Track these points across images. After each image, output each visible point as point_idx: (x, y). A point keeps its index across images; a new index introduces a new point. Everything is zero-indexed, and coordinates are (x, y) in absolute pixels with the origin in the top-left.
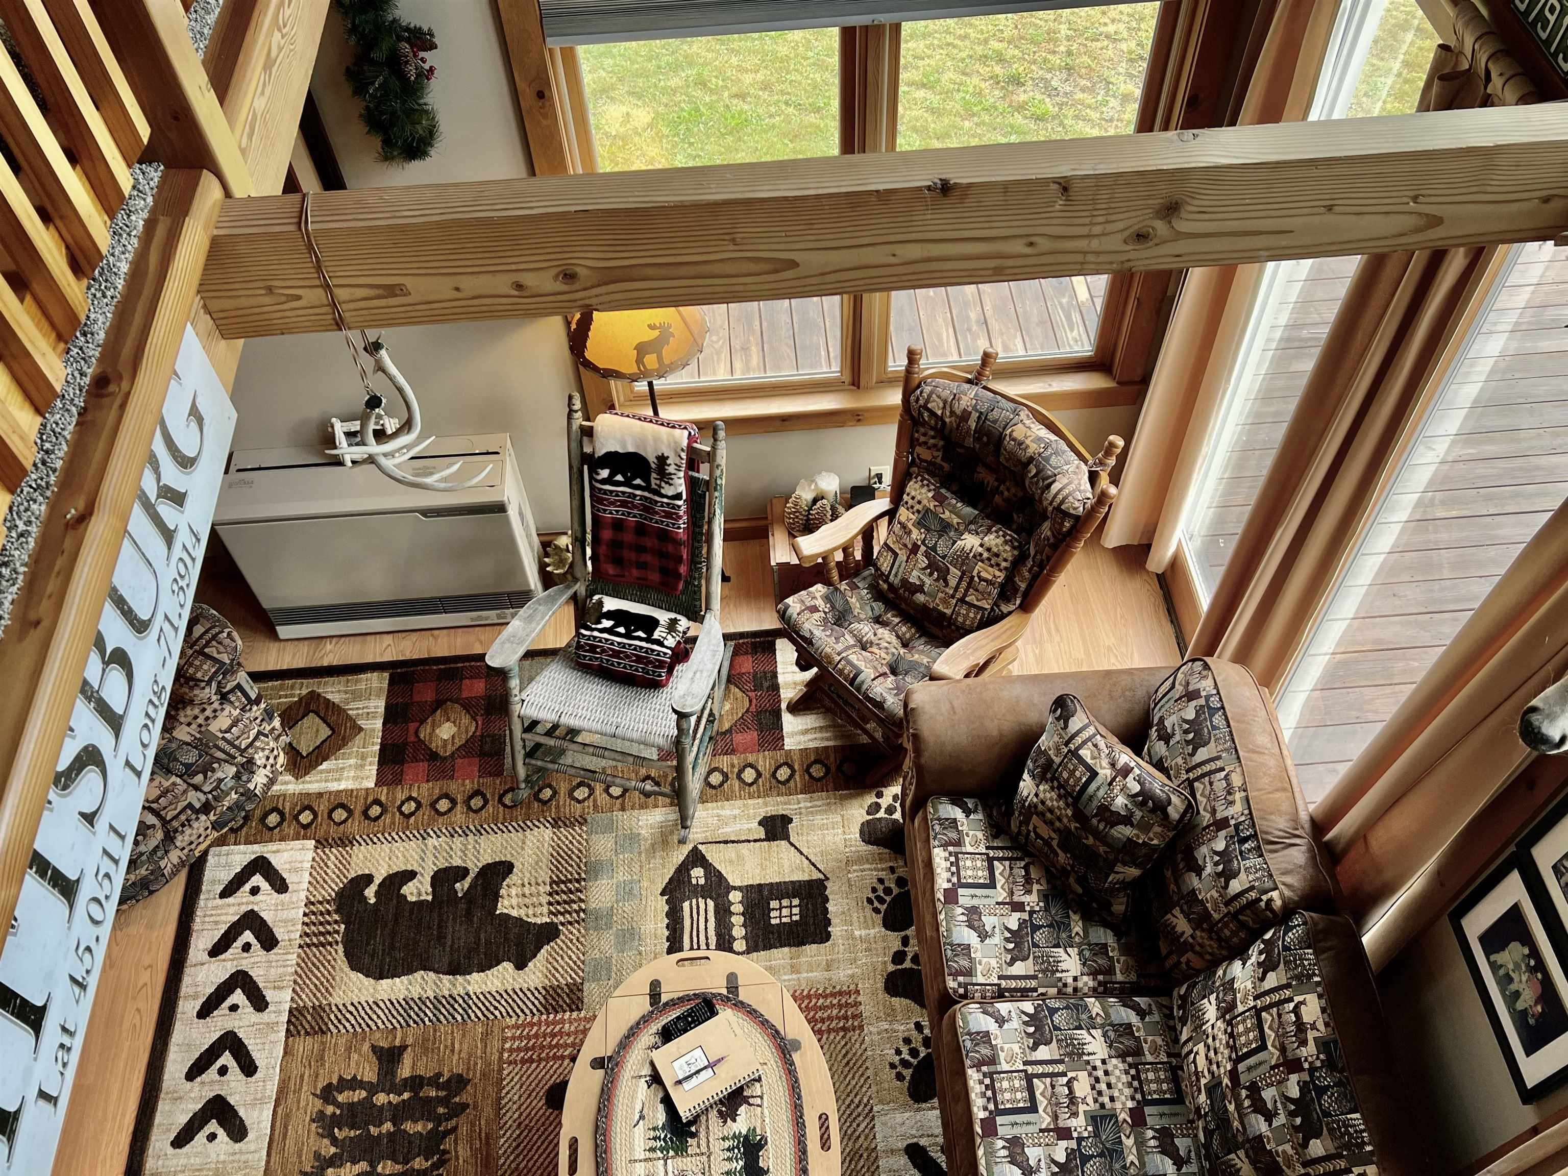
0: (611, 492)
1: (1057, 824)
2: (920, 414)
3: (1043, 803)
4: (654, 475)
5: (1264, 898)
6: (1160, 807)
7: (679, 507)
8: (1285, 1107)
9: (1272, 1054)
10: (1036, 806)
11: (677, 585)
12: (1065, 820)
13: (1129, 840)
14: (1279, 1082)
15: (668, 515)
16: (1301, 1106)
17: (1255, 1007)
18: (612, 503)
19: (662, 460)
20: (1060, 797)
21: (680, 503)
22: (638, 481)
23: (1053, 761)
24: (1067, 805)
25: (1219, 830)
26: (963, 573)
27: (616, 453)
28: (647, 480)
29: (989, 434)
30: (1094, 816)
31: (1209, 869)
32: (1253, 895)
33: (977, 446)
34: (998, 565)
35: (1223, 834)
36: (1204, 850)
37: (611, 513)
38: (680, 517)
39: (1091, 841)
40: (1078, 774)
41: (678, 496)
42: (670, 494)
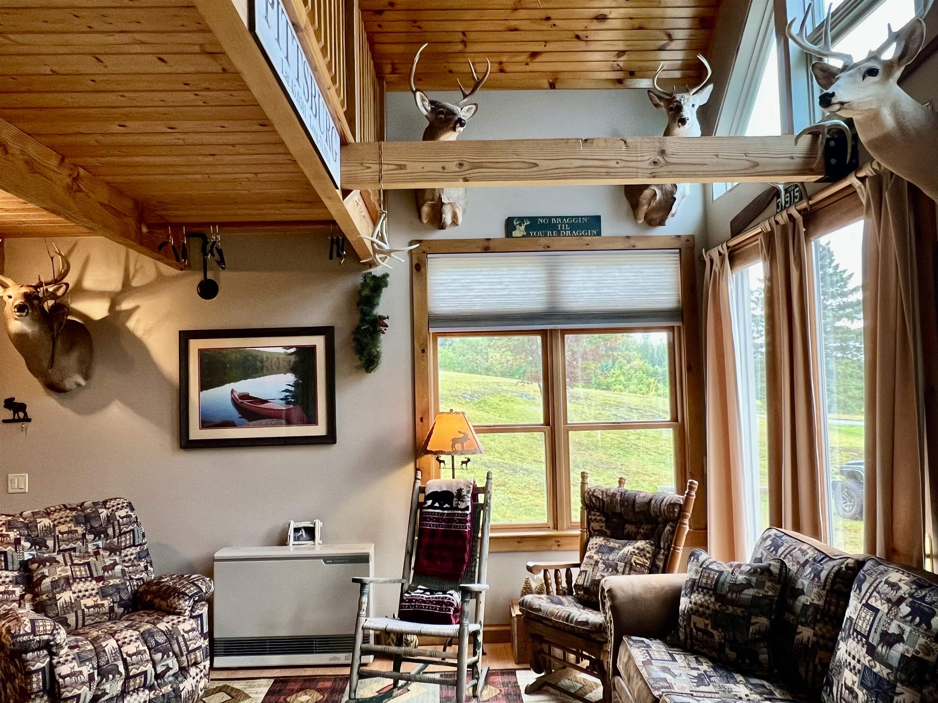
0: (432, 512)
1: (708, 612)
2: (591, 500)
4: (455, 499)
5: (843, 566)
6: (766, 570)
7: (467, 515)
8: (905, 622)
9: (884, 608)
10: (692, 609)
11: (463, 568)
12: (711, 606)
13: (754, 597)
14: (895, 615)
15: (461, 521)
16: (915, 613)
17: (863, 605)
18: (431, 520)
19: (460, 491)
20: (704, 595)
21: (468, 512)
22: (446, 506)
23: (695, 580)
24: (711, 596)
25: (804, 567)
26: (626, 563)
27: (437, 492)
28: (451, 503)
29: (627, 500)
30: (727, 593)
32: (836, 568)
33: (623, 509)
34: (645, 556)
35: (807, 566)
36: (800, 580)
37: (430, 526)
38: (467, 521)
39: (731, 609)
40: (711, 576)
41: (467, 508)
42: (463, 507)
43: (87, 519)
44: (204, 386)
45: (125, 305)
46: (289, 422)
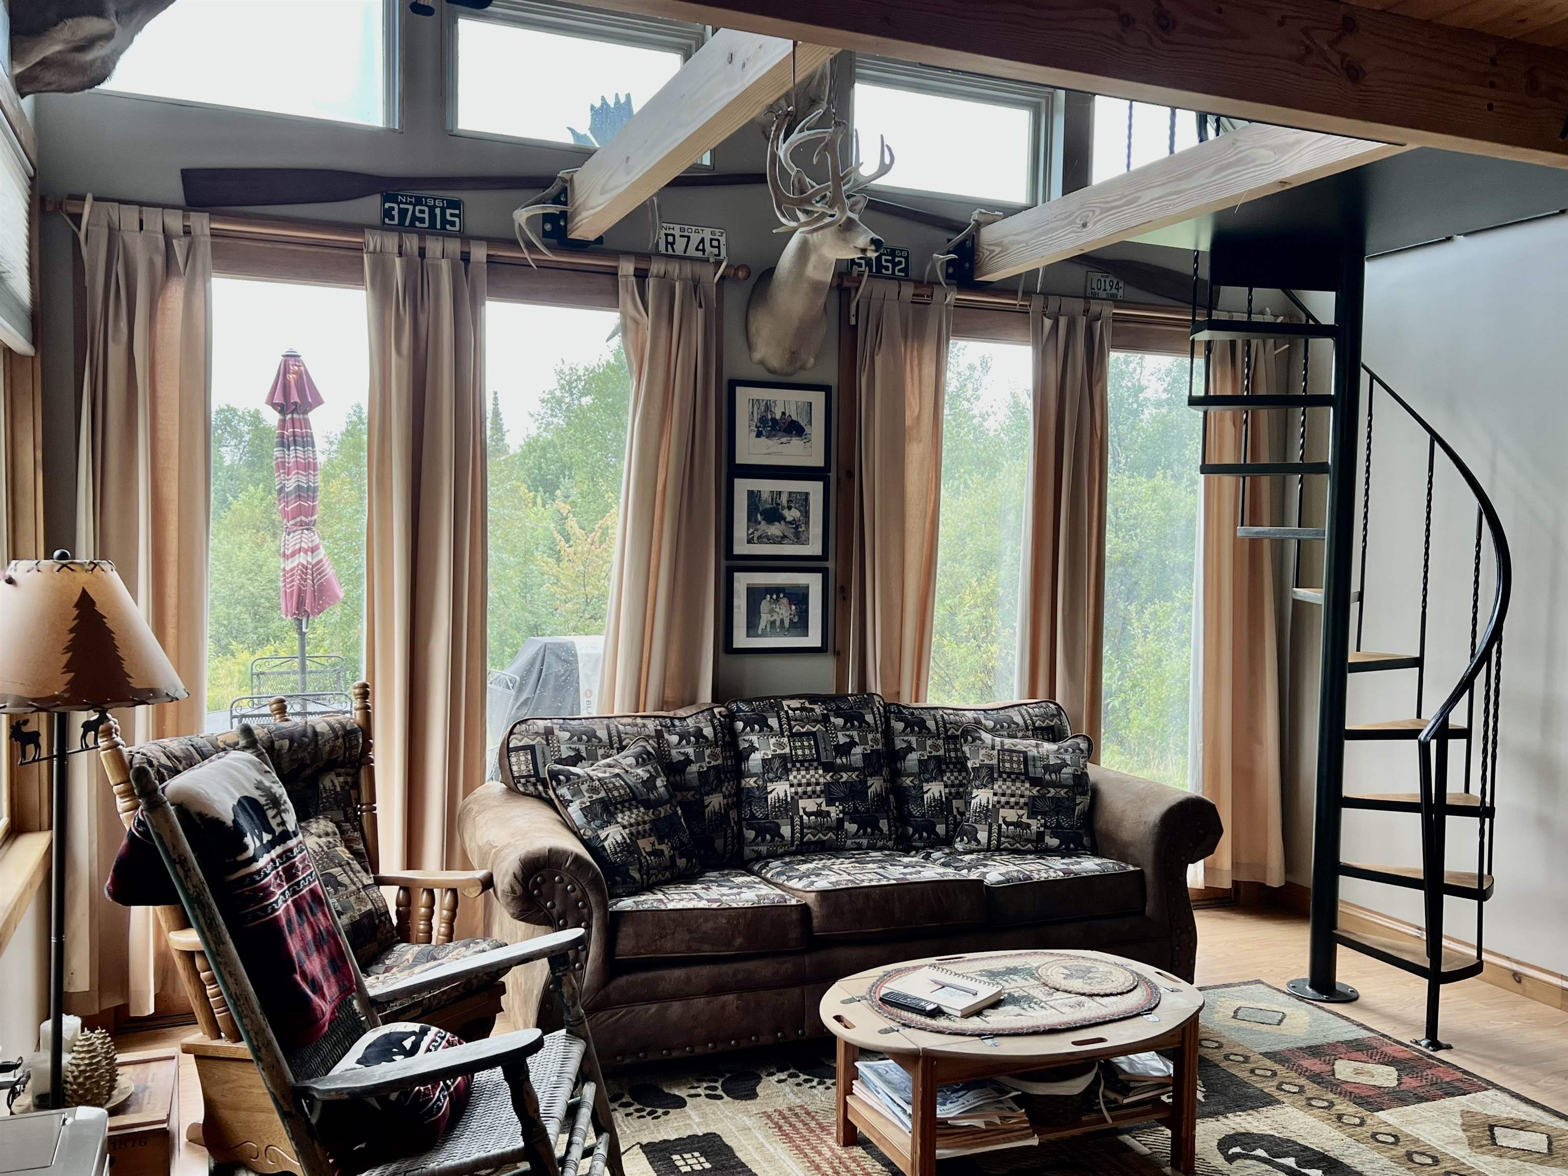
1: (647, 827)
3: (631, 825)
4: (270, 813)
9: (818, 728)
12: (646, 818)
13: (665, 786)
16: (848, 719)
17: (788, 737)
19: (262, 787)
22: (266, 837)
23: (602, 798)
24: (637, 807)
25: (663, 736)
30: (648, 794)
31: (690, 751)
32: (716, 720)
35: (666, 736)
36: (674, 752)
39: (662, 811)
40: (618, 784)
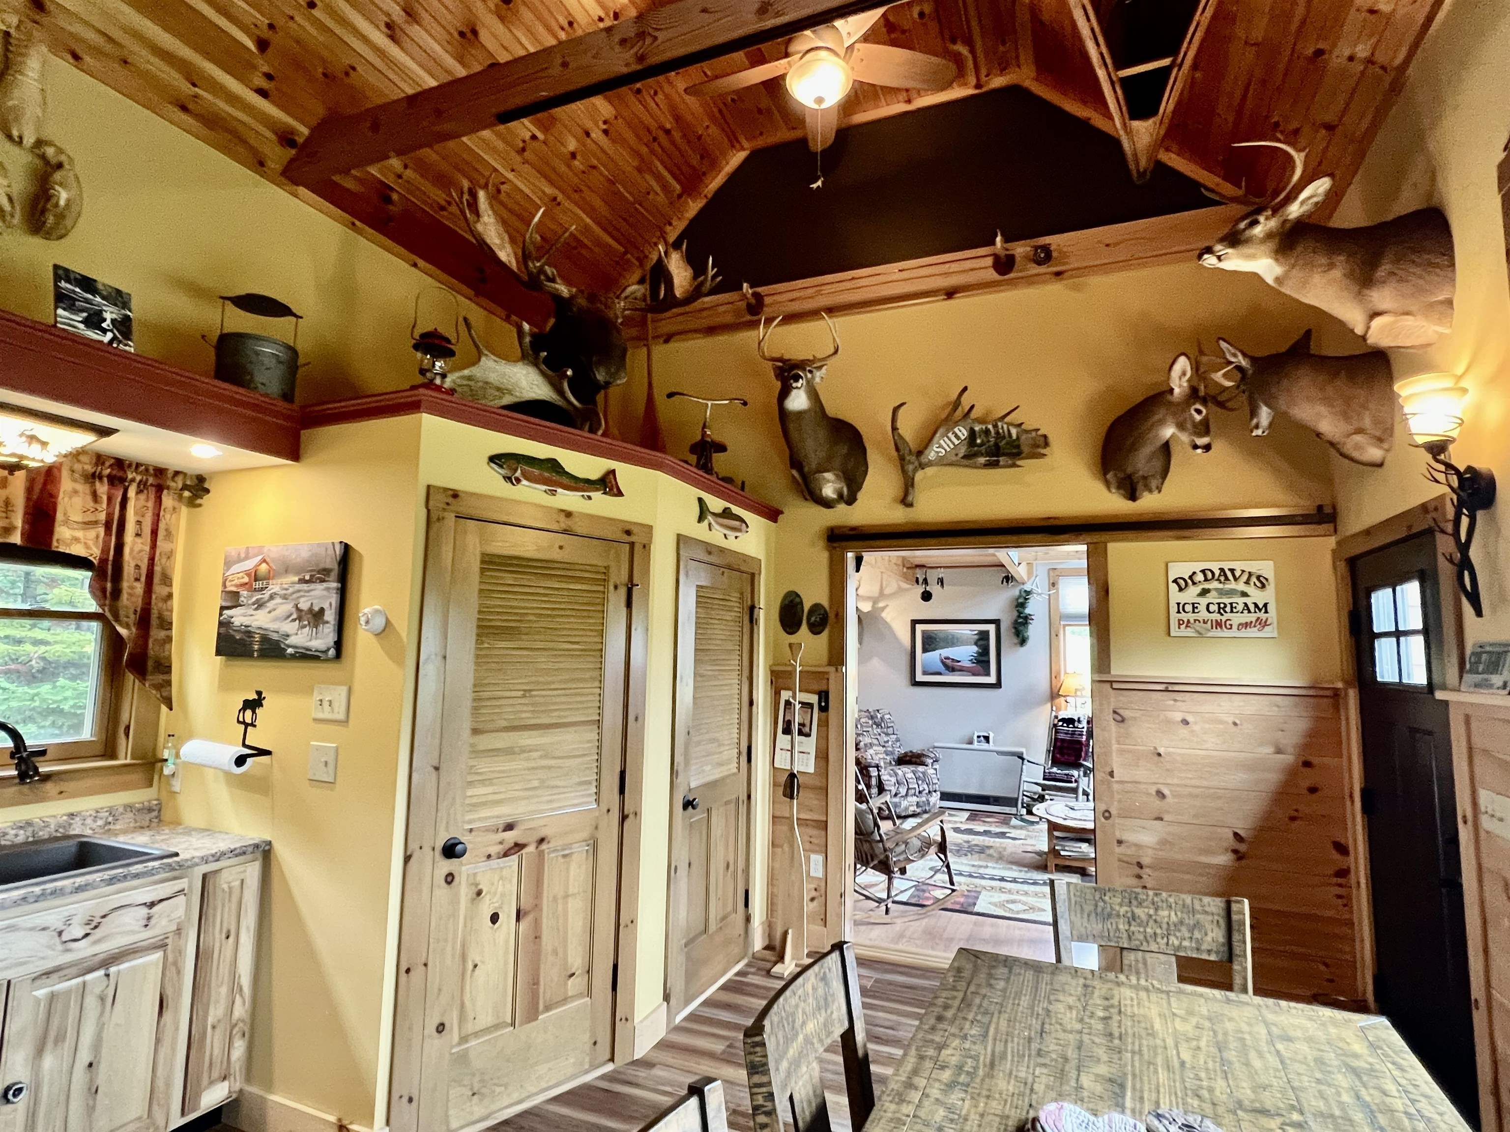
0: (1062, 729)
4: (1077, 723)
7: (1084, 732)
11: (1081, 759)
15: (1080, 735)
18: (1061, 733)
19: (1079, 718)
22: (1071, 726)
27: (1065, 718)
28: (1074, 725)
37: (1061, 736)
38: (1084, 736)
43: (872, 718)
44: (925, 650)
45: (881, 605)
46: (974, 675)
